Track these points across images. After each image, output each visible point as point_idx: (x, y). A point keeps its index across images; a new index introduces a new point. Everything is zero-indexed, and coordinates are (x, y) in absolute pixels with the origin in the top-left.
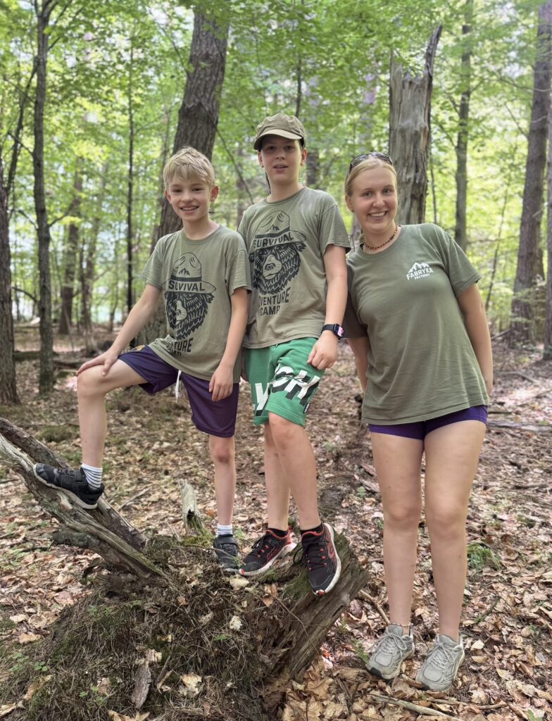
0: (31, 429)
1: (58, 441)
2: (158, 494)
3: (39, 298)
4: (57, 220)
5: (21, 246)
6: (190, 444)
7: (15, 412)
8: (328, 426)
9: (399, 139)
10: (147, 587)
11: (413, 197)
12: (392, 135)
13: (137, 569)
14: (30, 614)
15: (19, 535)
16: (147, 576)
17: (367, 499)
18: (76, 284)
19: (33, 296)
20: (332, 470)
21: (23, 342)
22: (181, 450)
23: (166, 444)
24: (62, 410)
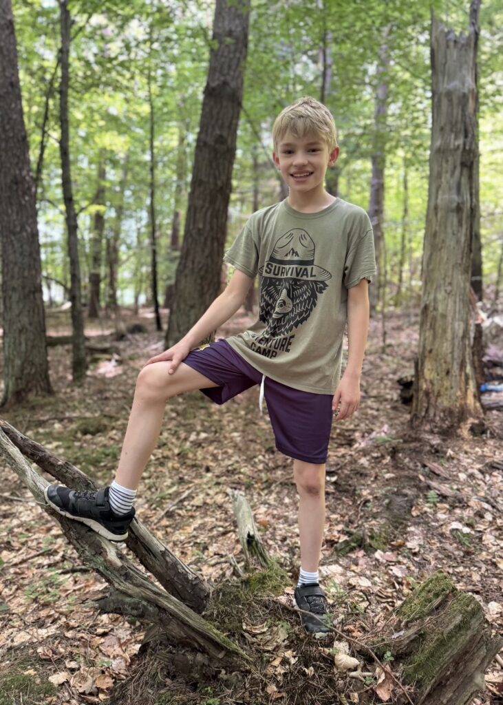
0: (66, 421)
1: (93, 434)
2: (201, 496)
3: (69, 285)
4: (82, 209)
5: (51, 236)
6: (227, 435)
7: (50, 404)
8: (370, 412)
9: (445, 102)
10: (223, 672)
11: (463, 164)
12: (436, 100)
13: (207, 646)
14: (72, 670)
15: (56, 552)
16: (221, 656)
17: (438, 505)
18: (103, 271)
19: (63, 283)
20: (391, 469)
21: (56, 327)
22: (219, 441)
23: (203, 435)
24: (95, 398)
